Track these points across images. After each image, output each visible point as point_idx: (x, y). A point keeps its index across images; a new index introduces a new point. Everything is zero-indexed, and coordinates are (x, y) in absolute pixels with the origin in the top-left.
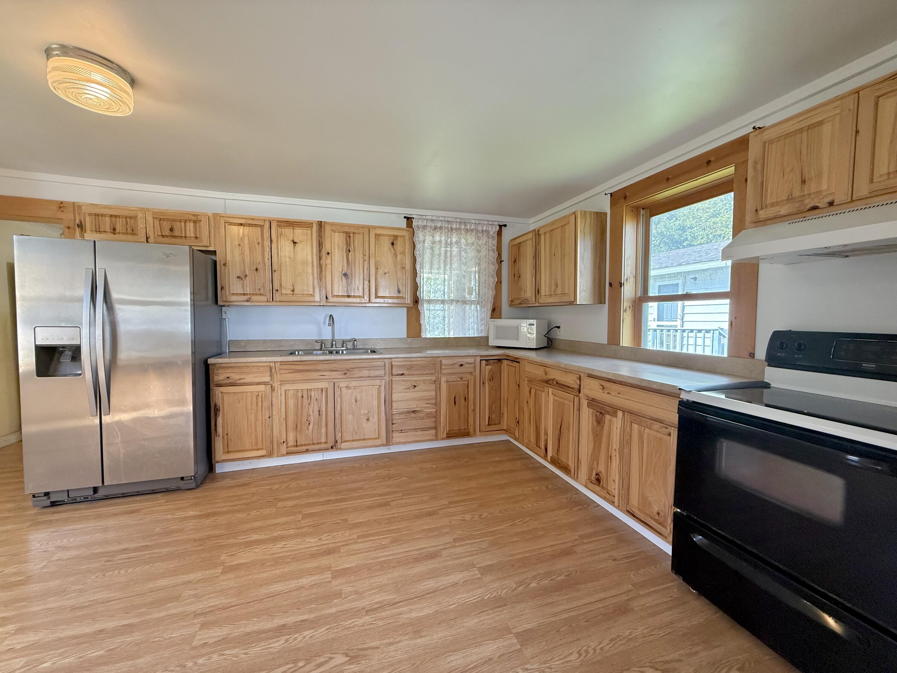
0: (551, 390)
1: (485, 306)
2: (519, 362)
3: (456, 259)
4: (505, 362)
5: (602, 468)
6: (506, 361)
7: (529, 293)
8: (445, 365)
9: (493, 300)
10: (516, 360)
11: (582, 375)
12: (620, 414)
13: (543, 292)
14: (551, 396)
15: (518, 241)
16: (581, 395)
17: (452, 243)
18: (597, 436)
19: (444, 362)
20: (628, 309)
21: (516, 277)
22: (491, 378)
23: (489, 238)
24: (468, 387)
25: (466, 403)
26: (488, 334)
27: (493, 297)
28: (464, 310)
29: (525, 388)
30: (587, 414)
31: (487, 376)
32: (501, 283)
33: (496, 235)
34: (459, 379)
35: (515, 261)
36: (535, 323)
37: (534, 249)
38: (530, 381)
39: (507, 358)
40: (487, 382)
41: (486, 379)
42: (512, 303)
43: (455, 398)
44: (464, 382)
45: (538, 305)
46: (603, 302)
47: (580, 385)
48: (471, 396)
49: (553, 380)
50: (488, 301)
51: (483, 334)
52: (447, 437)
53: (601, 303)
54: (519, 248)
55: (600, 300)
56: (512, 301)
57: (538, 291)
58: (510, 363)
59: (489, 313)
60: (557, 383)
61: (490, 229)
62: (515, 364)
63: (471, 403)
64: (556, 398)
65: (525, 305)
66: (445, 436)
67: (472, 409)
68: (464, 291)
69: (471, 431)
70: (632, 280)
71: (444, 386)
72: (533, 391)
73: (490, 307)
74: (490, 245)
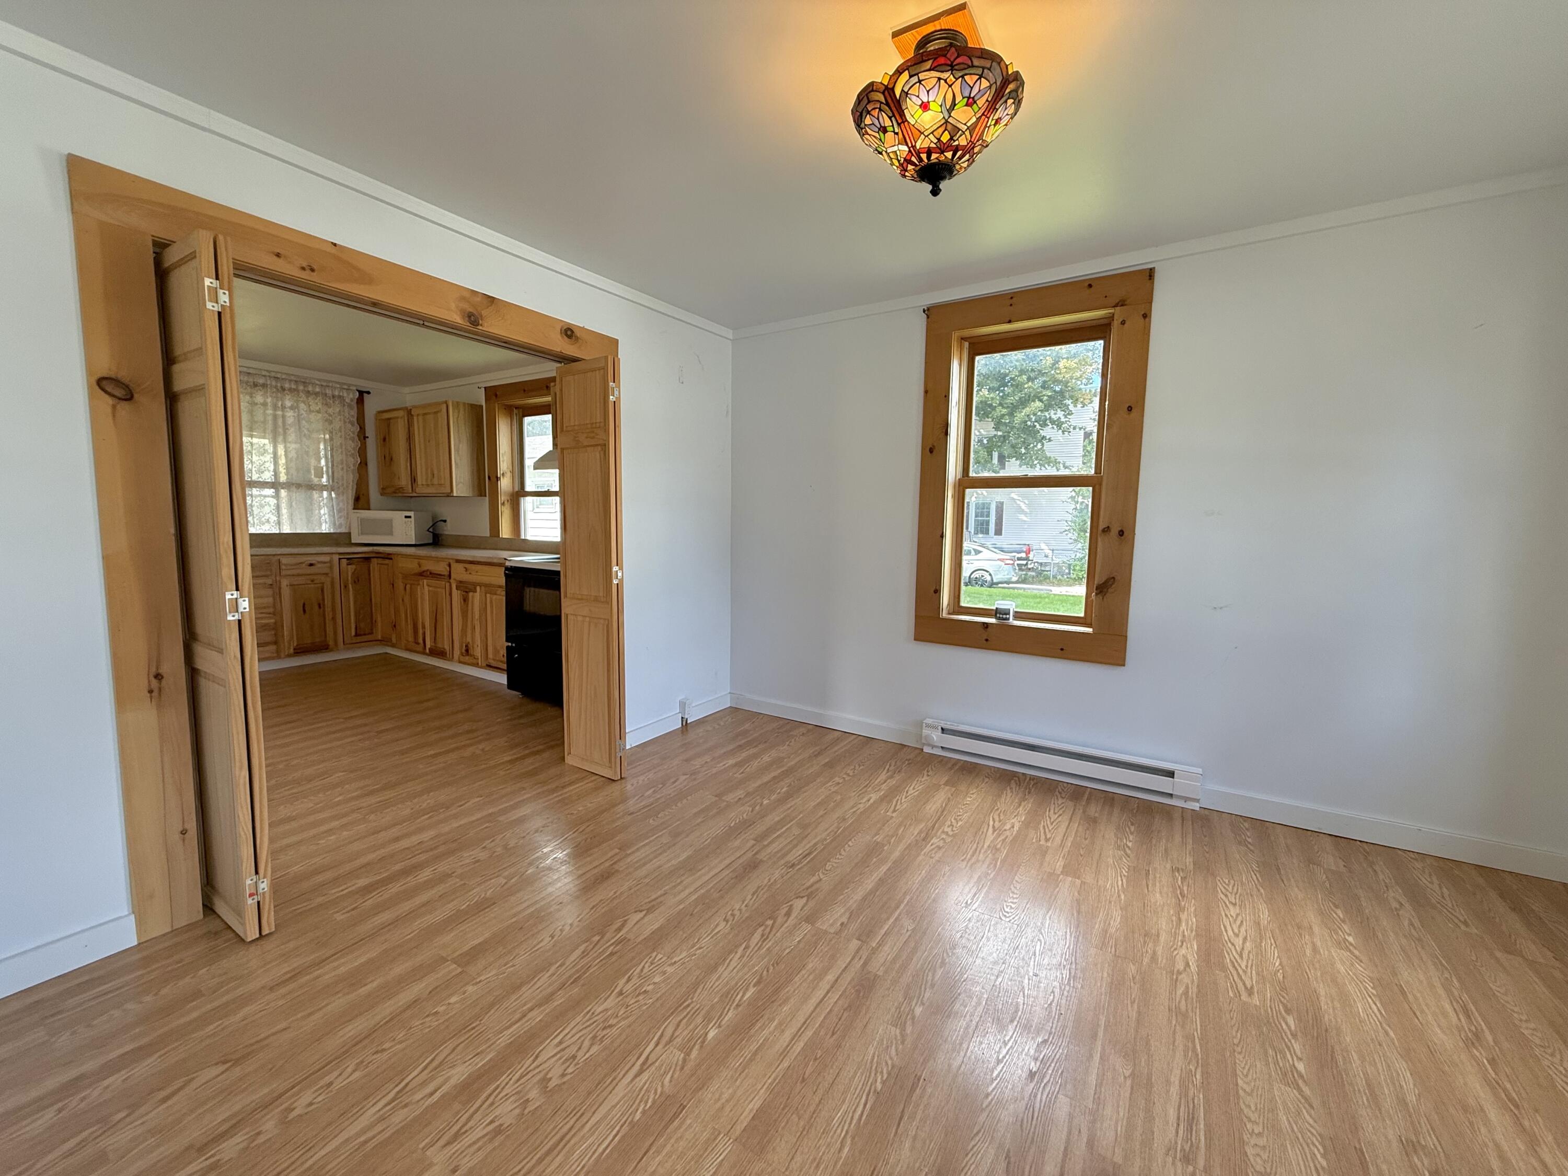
0: (425, 581)
1: (343, 493)
2: (391, 559)
3: (292, 429)
4: (374, 561)
5: (469, 639)
6: (375, 559)
7: (404, 481)
8: (285, 565)
9: (355, 487)
10: (388, 557)
11: (451, 561)
12: (478, 588)
13: (420, 480)
14: (426, 587)
15: (386, 416)
16: (452, 581)
17: (285, 408)
18: (465, 613)
19: (284, 560)
20: (506, 502)
21: (387, 460)
22: (356, 580)
23: (344, 405)
24: (322, 590)
25: (322, 609)
26: (350, 528)
27: (355, 483)
28: (311, 498)
29: (400, 585)
30: (456, 594)
31: (350, 578)
32: (366, 464)
33: (354, 404)
34: (309, 582)
35: (384, 440)
36: (413, 516)
37: (407, 430)
38: (405, 576)
39: (377, 556)
40: (350, 586)
41: (350, 582)
42: (383, 492)
43: (304, 605)
44: (316, 585)
45: (415, 495)
46: (483, 494)
47: (450, 572)
48: (328, 603)
49: (428, 570)
50: (347, 487)
51: (343, 530)
52: (295, 653)
53: (481, 496)
54: (389, 426)
55: (482, 493)
56: (383, 489)
57: (414, 480)
58: (380, 561)
59: (351, 502)
60: (431, 573)
61: (345, 395)
62: (387, 561)
63: (328, 609)
64: (431, 589)
65: (400, 495)
66: (292, 651)
67: (331, 617)
68: (309, 471)
69: (331, 643)
70: (509, 475)
71: (286, 592)
72: (408, 587)
73: (351, 494)
74: (347, 414)
